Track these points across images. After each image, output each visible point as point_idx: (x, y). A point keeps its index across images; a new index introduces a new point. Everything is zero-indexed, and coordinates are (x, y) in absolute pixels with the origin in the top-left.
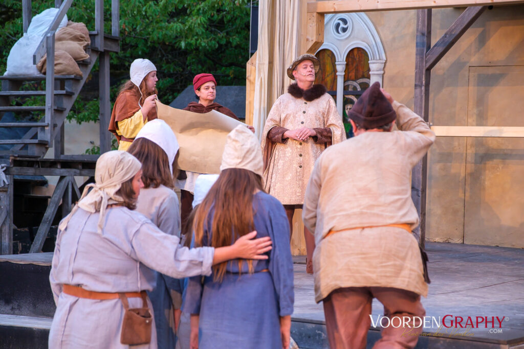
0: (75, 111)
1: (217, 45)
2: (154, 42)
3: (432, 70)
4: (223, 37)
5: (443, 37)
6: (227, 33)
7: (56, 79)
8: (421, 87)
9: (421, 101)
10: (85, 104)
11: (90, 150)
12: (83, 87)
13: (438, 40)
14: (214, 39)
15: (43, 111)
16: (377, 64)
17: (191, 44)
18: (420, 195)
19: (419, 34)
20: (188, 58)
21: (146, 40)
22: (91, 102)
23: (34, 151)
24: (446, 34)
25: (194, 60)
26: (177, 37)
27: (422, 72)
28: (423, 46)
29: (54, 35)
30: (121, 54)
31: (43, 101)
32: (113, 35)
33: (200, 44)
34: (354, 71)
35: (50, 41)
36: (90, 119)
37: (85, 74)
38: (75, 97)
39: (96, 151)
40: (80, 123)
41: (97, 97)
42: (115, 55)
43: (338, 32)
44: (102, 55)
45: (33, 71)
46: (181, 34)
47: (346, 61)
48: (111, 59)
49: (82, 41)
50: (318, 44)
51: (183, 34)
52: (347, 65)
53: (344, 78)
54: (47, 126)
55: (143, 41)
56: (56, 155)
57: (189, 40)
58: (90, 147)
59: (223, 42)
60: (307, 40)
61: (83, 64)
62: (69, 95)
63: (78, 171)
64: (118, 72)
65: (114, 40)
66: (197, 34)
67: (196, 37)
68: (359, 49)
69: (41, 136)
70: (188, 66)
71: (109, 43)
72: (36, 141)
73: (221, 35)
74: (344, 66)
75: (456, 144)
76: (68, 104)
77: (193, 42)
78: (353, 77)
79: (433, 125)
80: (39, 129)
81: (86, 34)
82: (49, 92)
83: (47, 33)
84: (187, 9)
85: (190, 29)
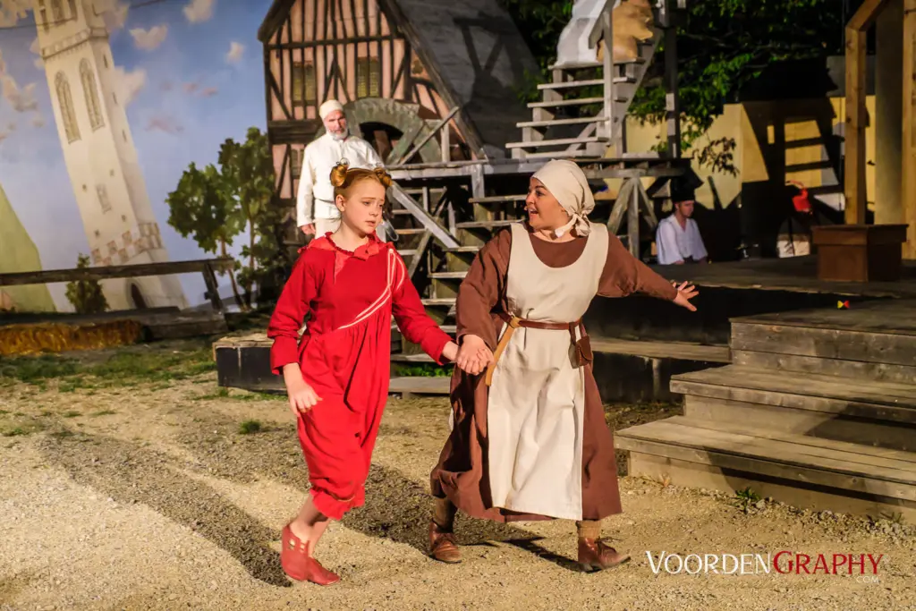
7: (615, 65)
12: (647, 70)
23: (594, 150)
31: (601, 92)
35: (607, 20)
37: (648, 56)
38: (638, 83)
54: (608, 119)
56: (618, 154)
61: (646, 44)
62: (631, 82)
63: (643, 171)
65: (681, 13)
69: (600, 133)
72: (595, 139)
76: (630, 92)
80: (598, 125)
81: (646, 8)
82: (608, 81)
83: (603, 10)
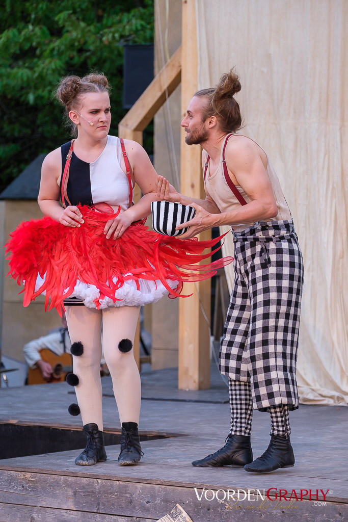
17: (42, 98)
26: (22, 88)
46: (28, 84)
57: (40, 92)
70: (38, 127)
77: (45, 94)
84: (36, 49)
85: (41, 77)
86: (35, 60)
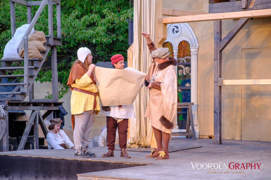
0: (39, 76)
1: (112, 41)
2: (79, 40)
3: (222, 51)
4: (114, 36)
5: (228, 34)
6: (117, 35)
7: (29, 60)
8: (217, 60)
9: (218, 67)
10: (44, 73)
11: (47, 97)
12: (43, 64)
13: (225, 35)
14: (110, 38)
15: (23, 77)
16: (194, 49)
17: (98, 41)
18: (218, 115)
19: (216, 33)
20: (97, 48)
21: (75, 39)
22: (47, 72)
23: (19, 98)
24: (229, 33)
25: (100, 49)
26: (91, 37)
27: (217, 53)
28: (218, 39)
29: (28, 38)
30: (62, 46)
31: (23, 72)
32: (58, 37)
33: (103, 41)
34: (183, 52)
35: (26, 41)
36: (47, 80)
37: (44, 58)
38: (39, 69)
39: (50, 97)
40: (42, 83)
41: (50, 69)
42: (59, 47)
43: (174, 33)
44: (52, 47)
45: (17, 57)
46: (93, 36)
47: (178, 48)
48: (57, 49)
49: (42, 40)
50: (163, 39)
51: (94, 36)
52: (179, 49)
53: (178, 56)
54: (25, 85)
55: (73, 40)
56: (30, 100)
57: (97, 39)
58: (47, 95)
59: (115, 39)
60: (158, 37)
61: (43, 52)
62: (36, 68)
63: (41, 107)
64: (61, 56)
65: (59, 40)
66: (101, 36)
67: (101, 37)
68: (184, 41)
69: (22, 90)
70: (97, 52)
71: (56, 41)
72: (19, 93)
73: (114, 35)
74: (177, 50)
75: (236, 89)
76: (35, 73)
77: (99, 40)
78: (182, 56)
79: (224, 80)
80: (21, 86)
81: (44, 37)
82: (26, 67)
83: (24, 37)
84: (96, 23)
85: (98, 33)
86: (95, 27)
